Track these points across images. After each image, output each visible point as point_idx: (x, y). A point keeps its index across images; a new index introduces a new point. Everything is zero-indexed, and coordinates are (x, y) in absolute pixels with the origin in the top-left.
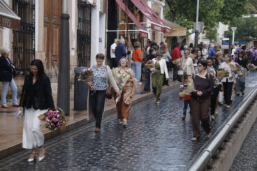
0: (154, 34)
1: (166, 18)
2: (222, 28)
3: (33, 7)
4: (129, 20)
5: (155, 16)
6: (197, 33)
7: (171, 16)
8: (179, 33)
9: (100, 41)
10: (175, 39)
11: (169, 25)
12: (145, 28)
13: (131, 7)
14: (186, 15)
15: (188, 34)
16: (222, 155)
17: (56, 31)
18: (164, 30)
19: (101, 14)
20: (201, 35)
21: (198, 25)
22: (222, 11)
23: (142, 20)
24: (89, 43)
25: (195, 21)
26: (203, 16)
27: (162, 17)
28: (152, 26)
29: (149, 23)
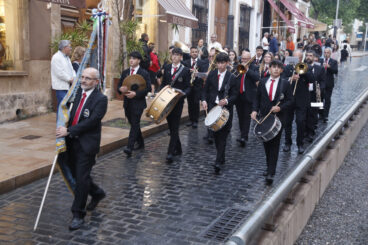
0: (300, 30)
1: (310, 16)
2: (357, 24)
3: (207, 11)
4: (281, 19)
5: (301, 15)
6: (336, 28)
7: (315, 14)
8: (321, 28)
9: (257, 35)
10: (316, 33)
11: (313, 22)
12: (293, 25)
13: (282, 7)
14: (327, 13)
15: (328, 29)
16: (352, 124)
17: (224, 29)
18: (308, 26)
19: (258, 15)
20: (339, 30)
21: (337, 22)
22: (359, 9)
23: (290, 18)
24: (248, 38)
25: (334, 18)
26: (341, 14)
27: (307, 15)
28: (299, 24)
29: (296, 20)
